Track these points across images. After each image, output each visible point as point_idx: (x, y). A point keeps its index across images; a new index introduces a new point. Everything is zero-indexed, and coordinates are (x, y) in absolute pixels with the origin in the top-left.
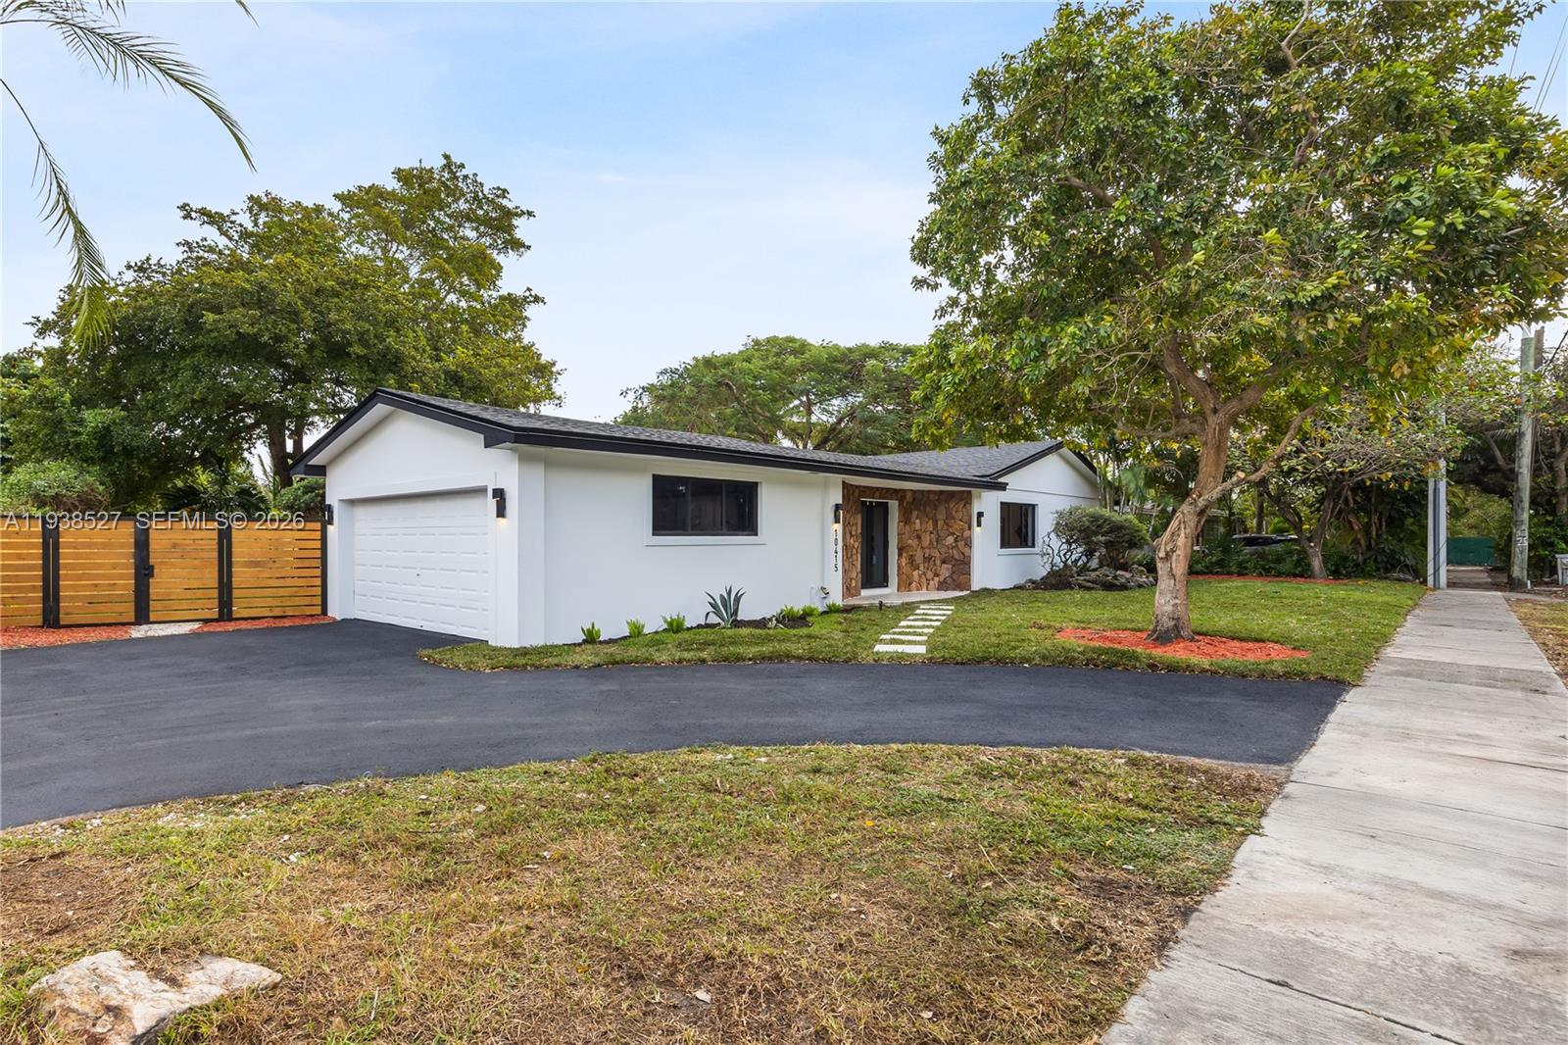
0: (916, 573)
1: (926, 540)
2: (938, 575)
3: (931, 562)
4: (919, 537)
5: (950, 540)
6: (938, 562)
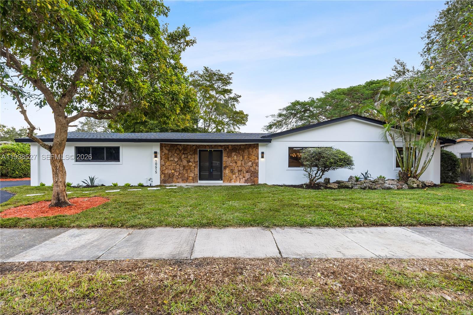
0: (234, 176)
1: (239, 163)
2: (244, 177)
3: (242, 172)
4: (236, 163)
5: (250, 163)
6: (245, 172)
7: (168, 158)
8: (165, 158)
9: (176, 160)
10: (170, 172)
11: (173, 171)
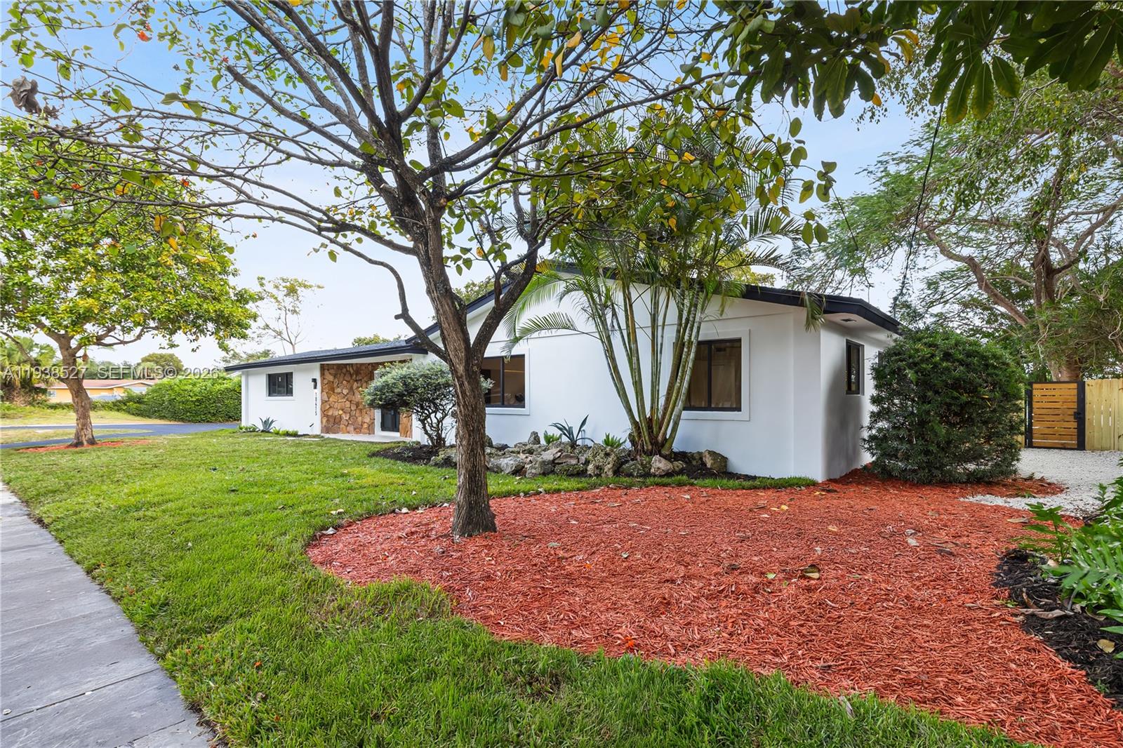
7: (333, 389)
8: (329, 389)
9: (345, 392)
10: (336, 413)
11: (341, 412)
